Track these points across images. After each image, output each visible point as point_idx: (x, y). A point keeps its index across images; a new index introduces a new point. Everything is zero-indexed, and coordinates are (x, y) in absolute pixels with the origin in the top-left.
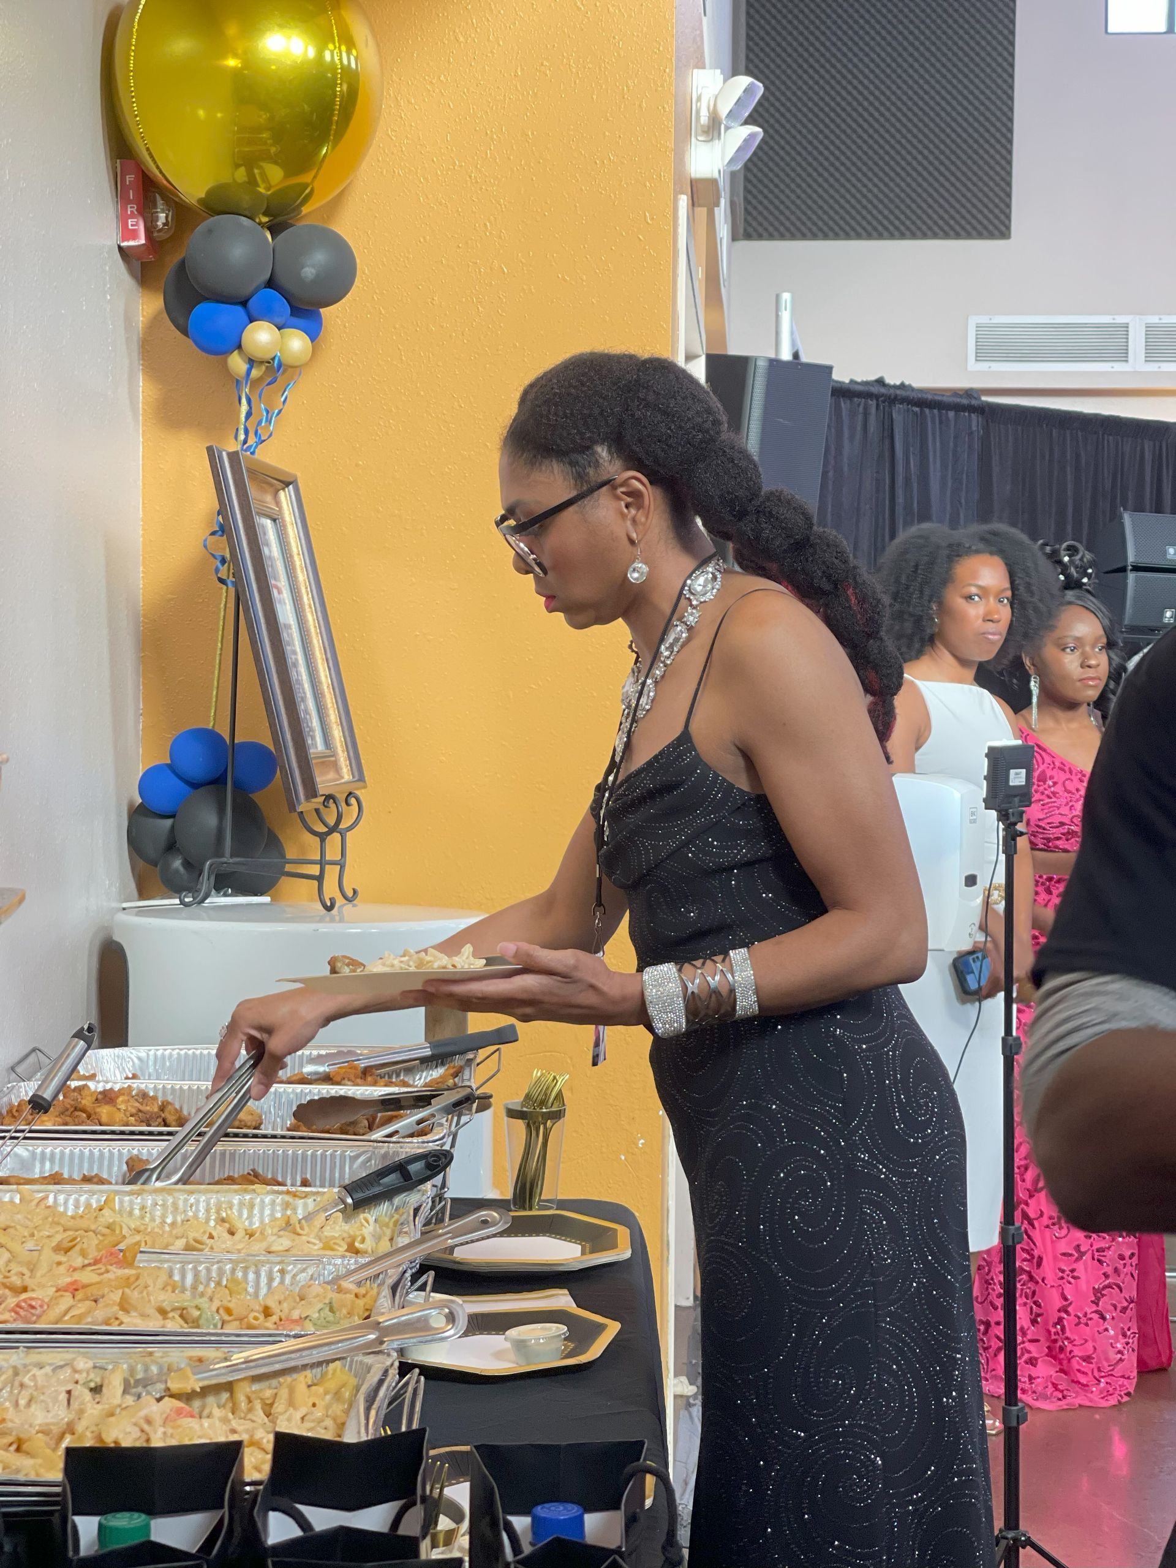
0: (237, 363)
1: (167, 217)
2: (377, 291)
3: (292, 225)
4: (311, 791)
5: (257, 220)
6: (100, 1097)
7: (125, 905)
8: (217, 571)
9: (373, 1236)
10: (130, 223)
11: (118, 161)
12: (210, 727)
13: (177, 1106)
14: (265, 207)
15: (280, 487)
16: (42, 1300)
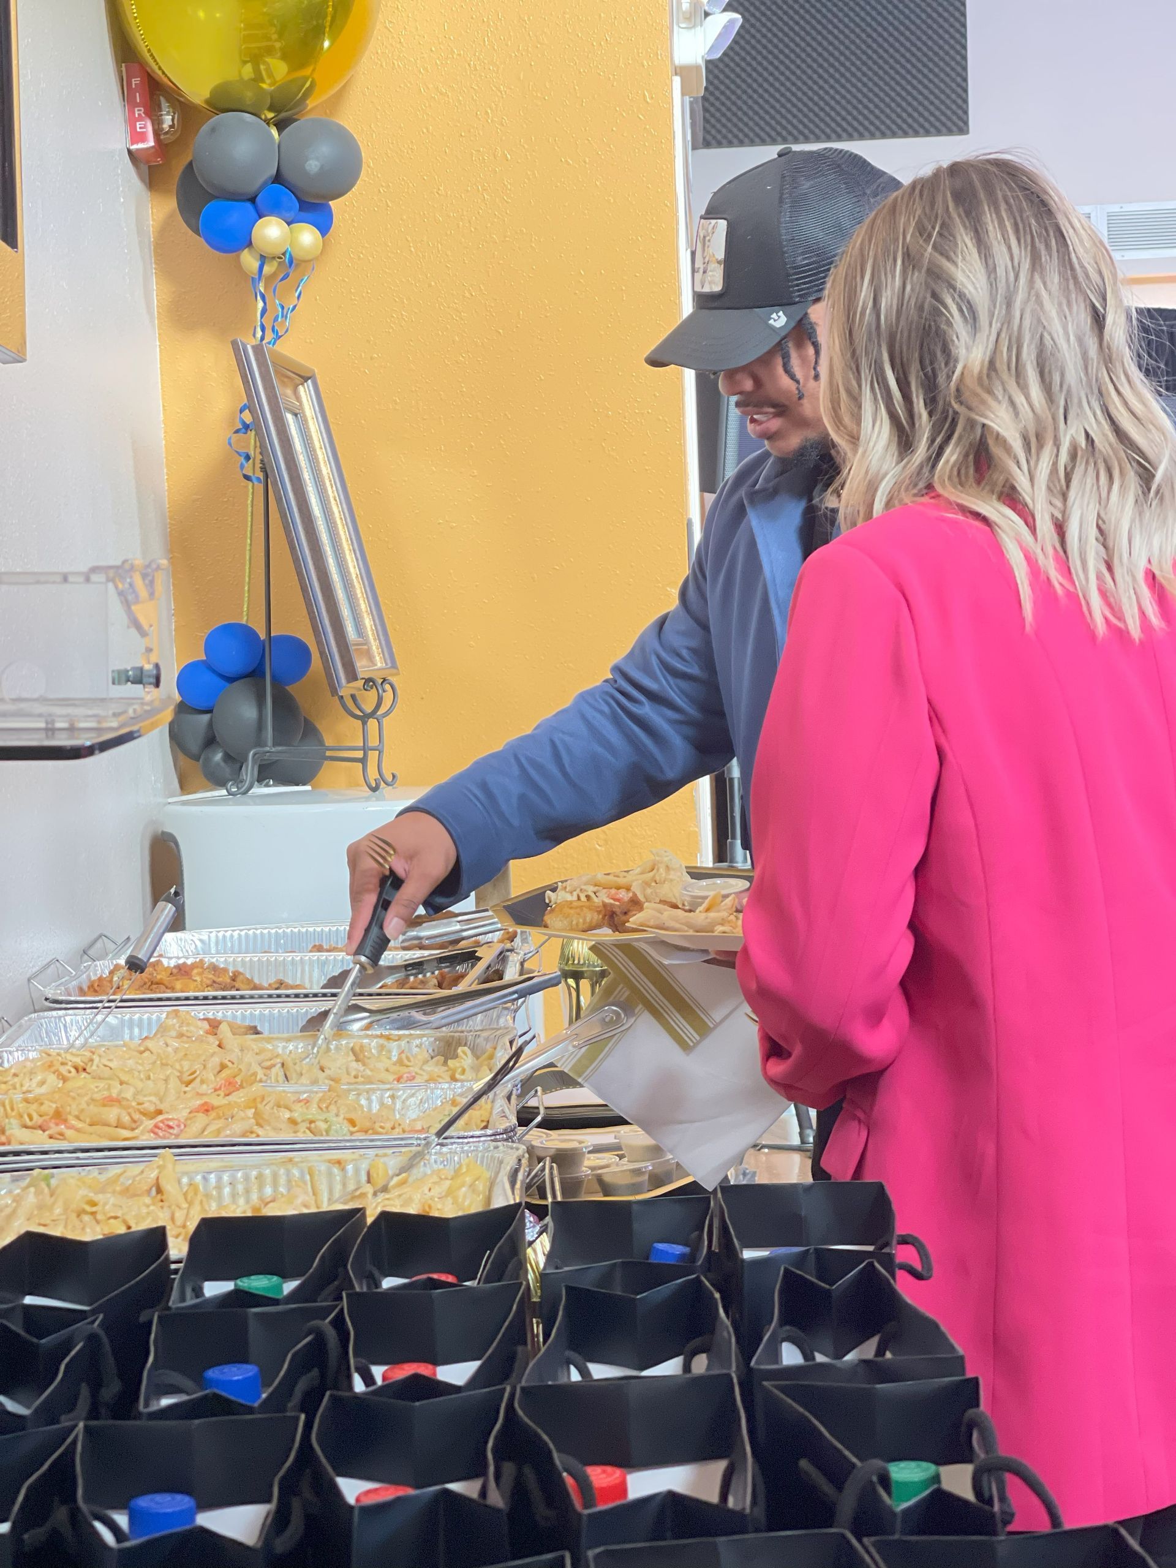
0: (249, 260)
1: (173, 120)
2: (384, 184)
3: (296, 120)
4: (352, 676)
5: (263, 117)
6: (175, 971)
7: (170, 800)
8: (242, 467)
9: (472, 1068)
10: (138, 126)
11: (123, 65)
12: (244, 623)
13: (248, 976)
14: (269, 101)
15: (299, 382)
16: (179, 1121)
